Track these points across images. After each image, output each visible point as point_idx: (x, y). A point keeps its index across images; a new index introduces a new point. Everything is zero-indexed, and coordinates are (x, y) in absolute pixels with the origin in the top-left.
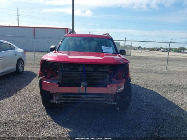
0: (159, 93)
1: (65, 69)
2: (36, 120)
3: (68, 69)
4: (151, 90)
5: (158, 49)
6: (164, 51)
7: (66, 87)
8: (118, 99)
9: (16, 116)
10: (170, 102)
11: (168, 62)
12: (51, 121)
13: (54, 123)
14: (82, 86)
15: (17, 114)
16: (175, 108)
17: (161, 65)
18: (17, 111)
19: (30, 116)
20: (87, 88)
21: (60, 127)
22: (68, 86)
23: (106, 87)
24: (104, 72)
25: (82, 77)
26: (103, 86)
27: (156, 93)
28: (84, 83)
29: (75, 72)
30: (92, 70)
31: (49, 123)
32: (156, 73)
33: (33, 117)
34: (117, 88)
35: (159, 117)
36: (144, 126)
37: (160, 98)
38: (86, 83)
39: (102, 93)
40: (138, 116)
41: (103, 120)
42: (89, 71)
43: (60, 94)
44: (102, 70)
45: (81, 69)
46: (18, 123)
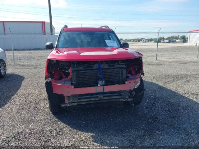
0: (160, 85)
1: (79, 68)
2: (49, 128)
3: (81, 68)
4: (151, 82)
5: (139, 40)
6: (146, 42)
7: (81, 87)
8: (134, 95)
9: (23, 126)
10: (173, 92)
11: (158, 53)
12: (66, 127)
13: (70, 128)
14: (99, 85)
15: (23, 124)
16: (181, 97)
17: (149, 56)
18: (21, 121)
19: (39, 124)
20: (105, 87)
21: (79, 132)
22: (84, 87)
23: (124, 83)
24: (120, 68)
25: (98, 75)
26: (121, 83)
27: (157, 85)
28: (102, 81)
29: (90, 71)
30: (108, 67)
31: (64, 129)
32: (148, 65)
33: (44, 125)
34: (134, 84)
35: (171, 108)
36: (162, 119)
37: (164, 90)
38: (104, 82)
39: (120, 91)
40: (152, 110)
41: (120, 118)
42: (104, 68)
43: (74, 96)
44: (118, 66)
45: (96, 66)
46: (29, 135)
